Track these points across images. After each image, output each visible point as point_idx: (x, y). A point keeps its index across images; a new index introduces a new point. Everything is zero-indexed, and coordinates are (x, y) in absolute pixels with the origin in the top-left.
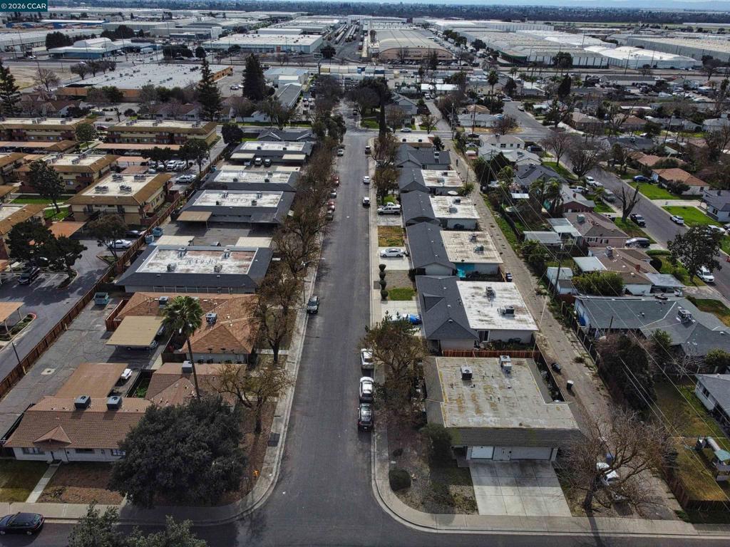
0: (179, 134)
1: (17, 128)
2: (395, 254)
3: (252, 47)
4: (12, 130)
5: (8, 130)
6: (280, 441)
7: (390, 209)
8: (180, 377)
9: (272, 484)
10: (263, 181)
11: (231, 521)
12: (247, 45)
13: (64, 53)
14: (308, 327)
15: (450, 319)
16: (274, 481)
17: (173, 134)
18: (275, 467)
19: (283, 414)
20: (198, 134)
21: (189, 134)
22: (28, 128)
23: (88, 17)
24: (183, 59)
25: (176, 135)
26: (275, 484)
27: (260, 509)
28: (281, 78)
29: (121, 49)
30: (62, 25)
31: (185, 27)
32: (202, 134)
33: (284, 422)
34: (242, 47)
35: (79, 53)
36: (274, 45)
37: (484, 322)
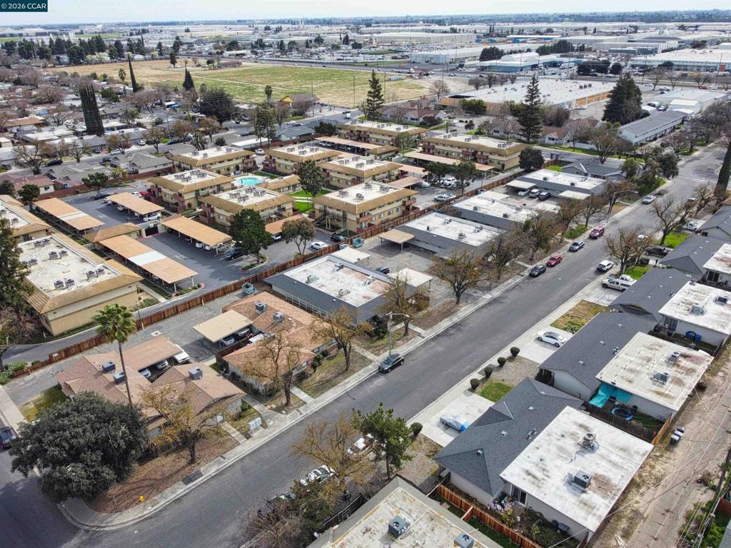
0: (482, 152)
1: (365, 130)
2: (553, 341)
3: (688, 64)
4: (360, 132)
5: (357, 131)
6: (195, 482)
7: (617, 283)
8: (183, 378)
9: (141, 517)
10: (501, 216)
11: (79, 526)
12: (683, 62)
13: (489, 67)
14: (360, 384)
15: (482, 449)
16: (145, 515)
17: (477, 152)
18: (162, 503)
19: (229, 459)
20: (499, 155)
21: (491, 154)
22: (372, 131)
23: (552, 32)
24: (596, 75)
25: (479, 153)
26: (142, 518)
27: (106, 532)
28: (674, 102)
29: (543, 63)
30: (520, 40)
31: (639, 41)
32: (503, 156)
33: (220, 467)
34: (675, 63)
35: (500, 67)
36: (717, 63)
37: (530, 477)
